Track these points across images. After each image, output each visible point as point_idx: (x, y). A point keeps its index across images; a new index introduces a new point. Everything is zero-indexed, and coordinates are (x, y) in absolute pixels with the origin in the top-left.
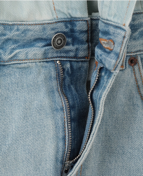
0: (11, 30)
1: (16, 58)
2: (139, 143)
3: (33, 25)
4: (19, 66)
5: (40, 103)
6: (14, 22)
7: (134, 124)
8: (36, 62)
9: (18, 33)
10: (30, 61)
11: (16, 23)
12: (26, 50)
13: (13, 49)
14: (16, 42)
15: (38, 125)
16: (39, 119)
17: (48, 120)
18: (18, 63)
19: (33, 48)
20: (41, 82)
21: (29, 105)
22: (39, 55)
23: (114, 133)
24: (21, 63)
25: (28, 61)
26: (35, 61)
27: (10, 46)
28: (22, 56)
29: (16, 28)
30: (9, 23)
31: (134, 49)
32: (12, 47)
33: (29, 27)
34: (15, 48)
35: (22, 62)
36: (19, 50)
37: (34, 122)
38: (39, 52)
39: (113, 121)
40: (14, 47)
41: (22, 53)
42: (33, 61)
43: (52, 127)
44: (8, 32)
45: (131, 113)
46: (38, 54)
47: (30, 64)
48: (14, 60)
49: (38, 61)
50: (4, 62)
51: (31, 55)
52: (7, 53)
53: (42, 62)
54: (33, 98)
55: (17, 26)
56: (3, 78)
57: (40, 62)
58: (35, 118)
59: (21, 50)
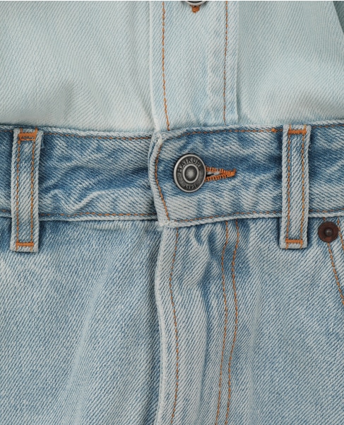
0: (83, 148)
1: (90, 209)
2: (336, 420)
3: (133, 138)
4: (98, 226)
5: (129, 312)
6: (92, 132)
7: (326, 378)
8: (133, 221)
9: (99, 156)
10: (122, 218)
11: (95, 133)
12: (113, 194)
13: (87, 189)
14: (93, 172)
15: (115, 359)
16: (122, 346)
17: (140, 350)
18: (95, 221)
19: (130, 190)
20: (138, 265)
21: (103, 312)
22: (140, 206)
23: (289, 387)
24: (102, 221)
25: (117, 218)
26: (132, 218)
27: (81, 183)
28: (103, 206)
29: (94, 144)
30: (78, 132)
31: (330, 203)
32: (84, 184)
33: (125, 144)
34: (90, 187)
35: (103, 218)
36: (99, 193)
37: (108, 351)
38: (142, 199)
39: (288, 361)
40: (88, 184)
41: (104, 199)
42: (127, 218)
43: (144, 367)
44: (76, 153)
45: (321, 352)
46: (140, 204)
47: (121, 224)
48: (86, 214)
49: (138, 217)
50: (66, 215)
51: (124, 205)
52: (73, 199)
53: (148, 220)
54: (114, 297)
55: (96, 142)
56: (65, 247)
57: (143, 220)
58: (111, 341)
59: (103, 192)
